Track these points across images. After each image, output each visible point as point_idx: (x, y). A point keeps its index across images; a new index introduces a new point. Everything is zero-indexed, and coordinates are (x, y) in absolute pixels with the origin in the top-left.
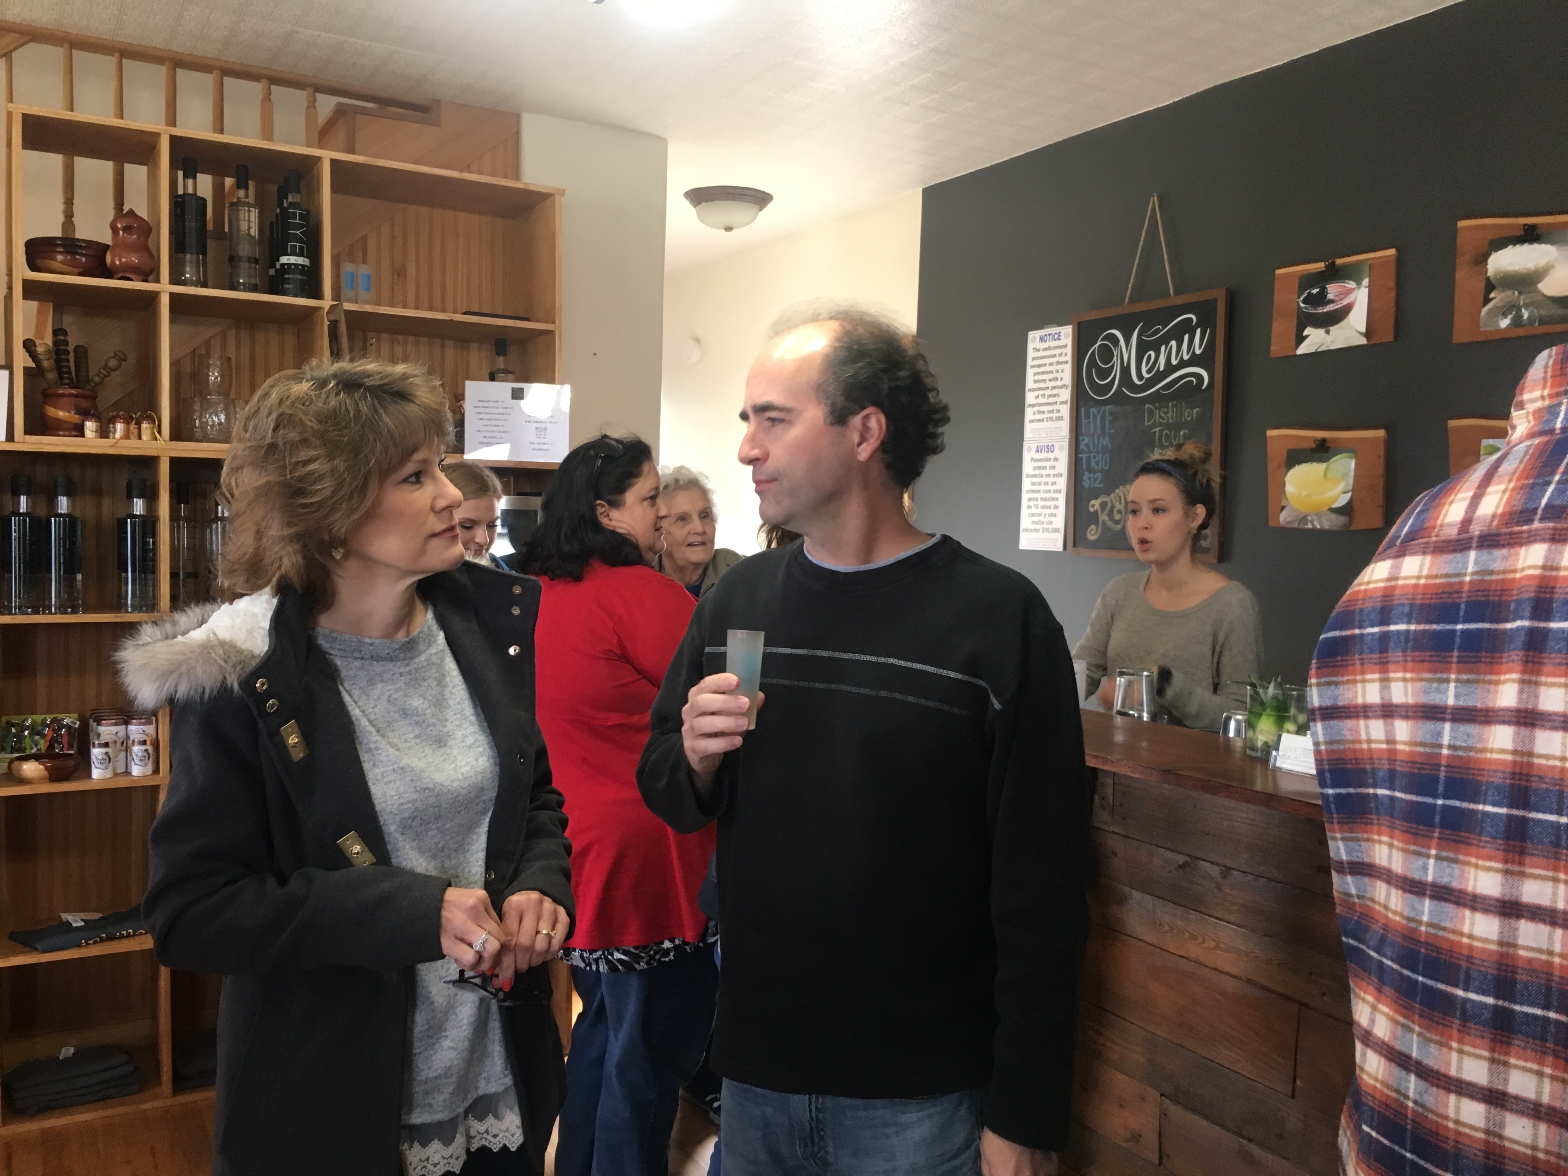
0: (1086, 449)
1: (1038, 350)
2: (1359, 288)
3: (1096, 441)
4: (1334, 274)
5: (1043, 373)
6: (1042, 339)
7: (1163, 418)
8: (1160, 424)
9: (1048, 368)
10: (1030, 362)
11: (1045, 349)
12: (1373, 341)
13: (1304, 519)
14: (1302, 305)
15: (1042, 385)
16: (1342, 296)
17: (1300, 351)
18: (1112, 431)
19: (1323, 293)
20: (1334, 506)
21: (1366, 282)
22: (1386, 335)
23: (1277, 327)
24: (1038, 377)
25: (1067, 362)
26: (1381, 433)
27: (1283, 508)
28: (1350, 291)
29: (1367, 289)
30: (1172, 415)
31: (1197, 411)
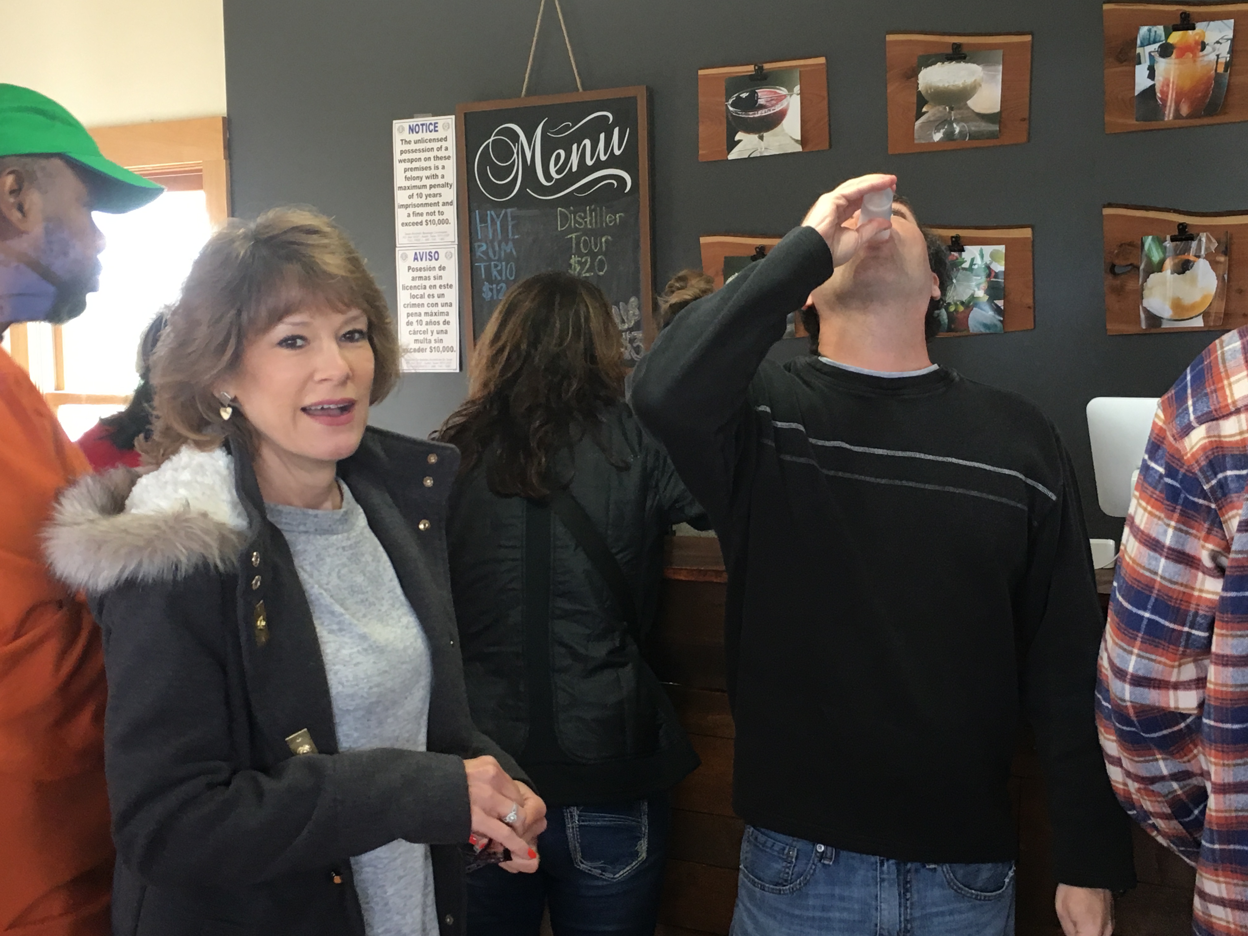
0: (485, 258)
1: (409, 142)
2: (791, 95)
3: (497, 248)
4: (763, 79)
5: (416, 169)
6: (412, 129)
7: (580, 224)
8: (576, 230)
9: (424, 164)
10: (397, 156)
11: (416, 142)
12: (810, 149)
14: (731, 109)
15: (417, 183)
16: (774, 102)
17: (732, 156)
18: (516, 237)
19: (753, 98)
21: (797, 89)
22: (821, 144)
23: (703, 131)
24: (409, 174)
25: (449, 158)
28: (781, 98)
29: (799, 96)
30: (591, 220)
31: (620, 217)
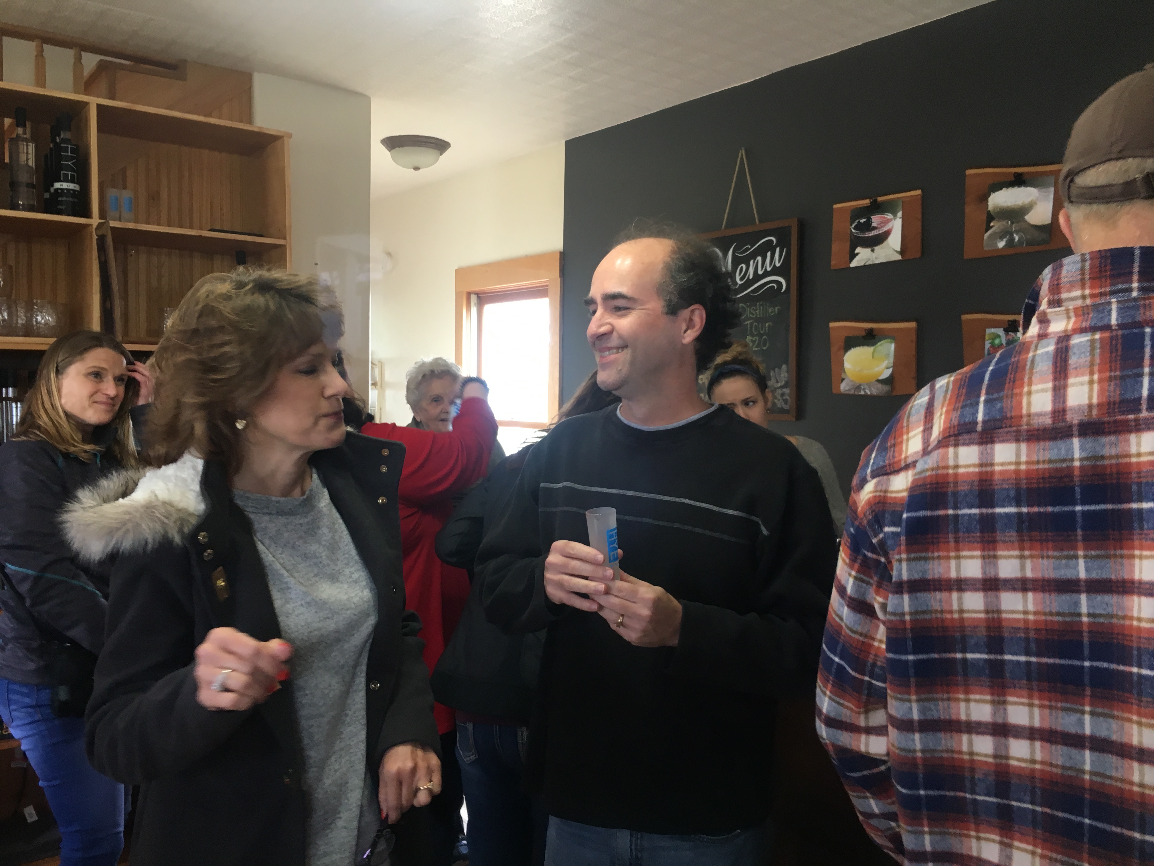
2: (895, 219)
4: (877, 208)
7: (753, 314)
8: (751, 318)
12: (906, 258)
13: (858, 387)
14: (853, 231)
16: (882, 225)
17: (854, 264)
19: (869, 222)
20: (880, 378)
21: (900, 214)
22: (915, 253)
23: (835, 247)
26: (913, 325)
27: (843, 380)
28: (888, 221)
29: (901, 220)
30: (760, 312)
31: (778, 309)
